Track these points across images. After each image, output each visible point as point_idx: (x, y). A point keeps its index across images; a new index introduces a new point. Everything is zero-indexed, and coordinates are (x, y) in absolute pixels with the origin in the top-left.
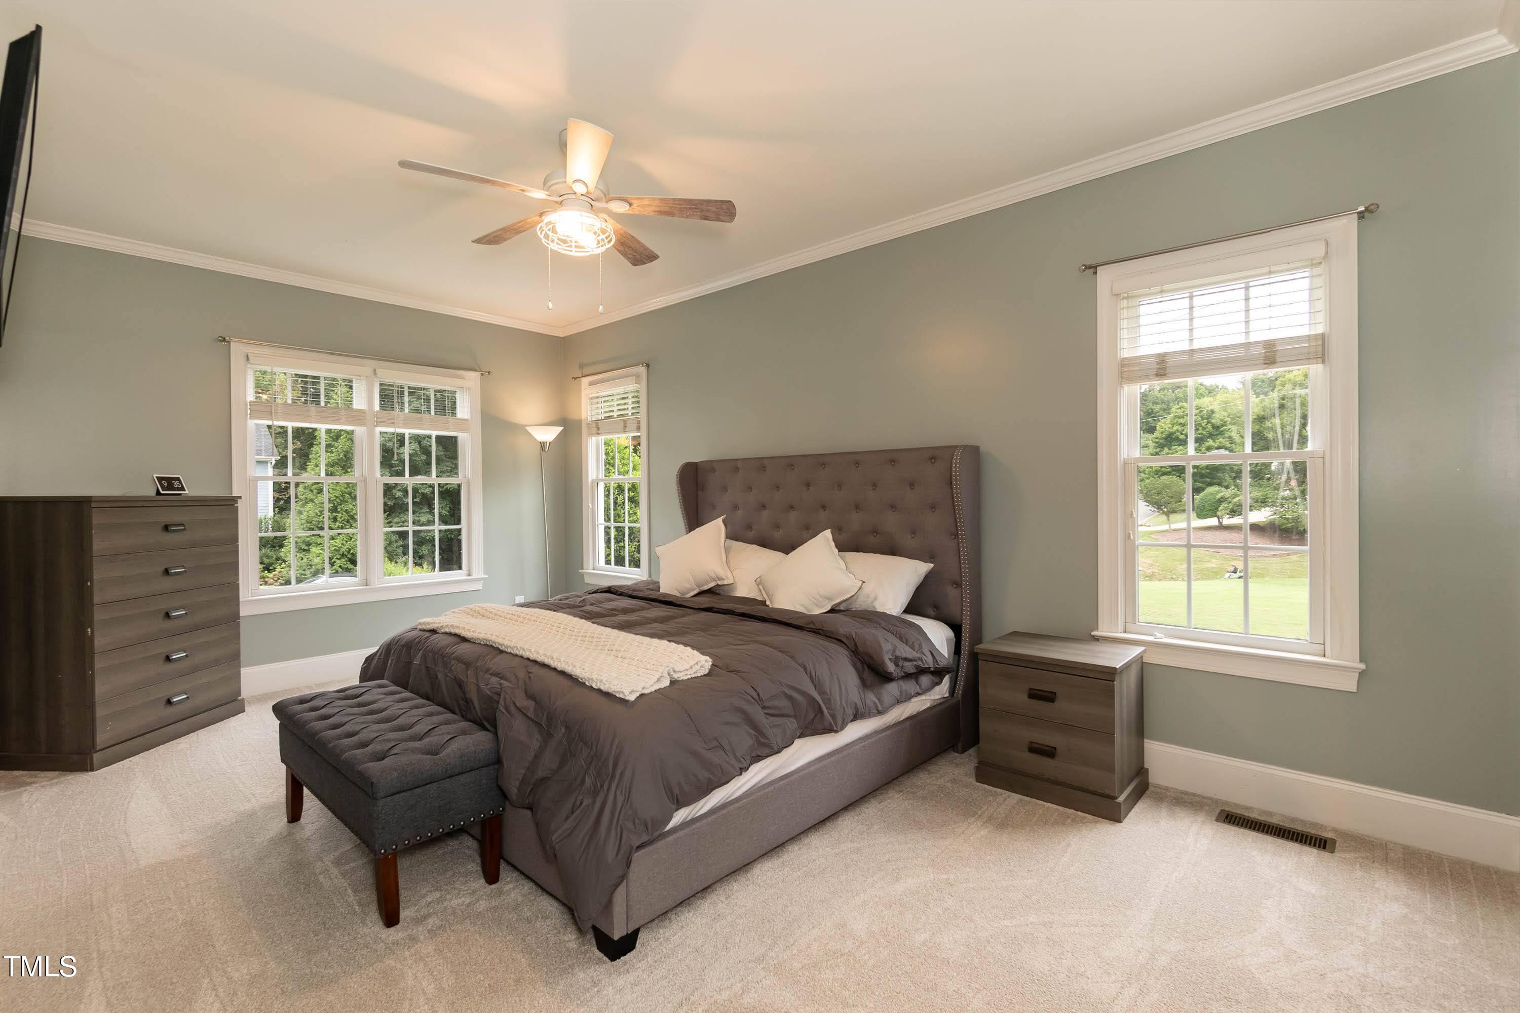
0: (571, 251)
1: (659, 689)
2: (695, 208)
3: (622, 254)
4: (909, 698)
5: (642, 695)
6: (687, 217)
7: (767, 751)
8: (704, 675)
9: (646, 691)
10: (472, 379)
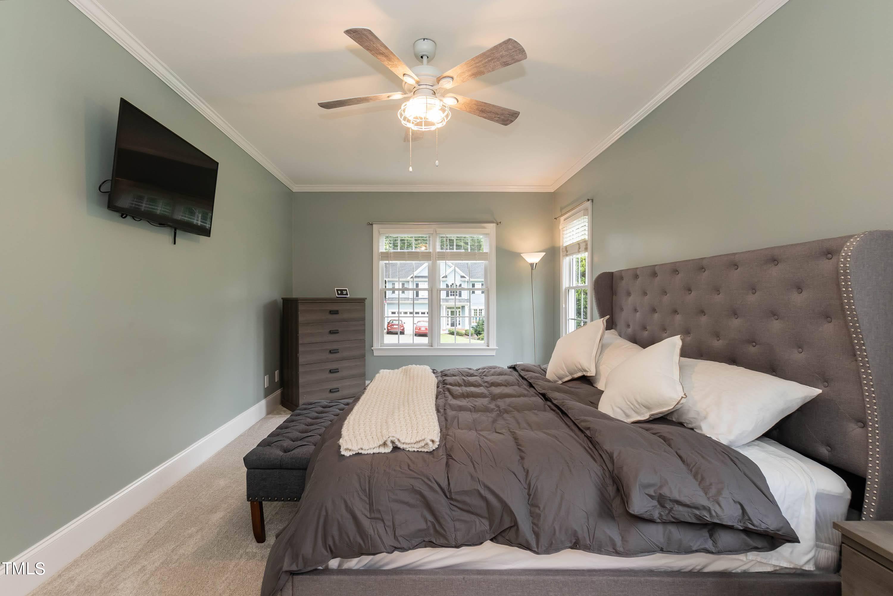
0: (422, 128)
1: (379, 453)
2: (492, 59)
3: (488, 119)
4: (689, 551)
5: (358, 454)
6: (493, 70)
7: (442, 541)
8: (427, 452)
9: (363, 452)
10: (491, 228)
